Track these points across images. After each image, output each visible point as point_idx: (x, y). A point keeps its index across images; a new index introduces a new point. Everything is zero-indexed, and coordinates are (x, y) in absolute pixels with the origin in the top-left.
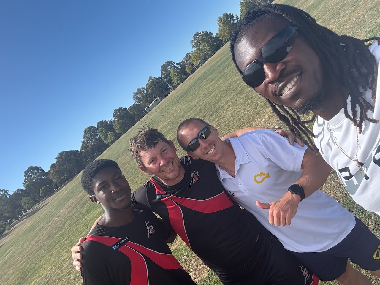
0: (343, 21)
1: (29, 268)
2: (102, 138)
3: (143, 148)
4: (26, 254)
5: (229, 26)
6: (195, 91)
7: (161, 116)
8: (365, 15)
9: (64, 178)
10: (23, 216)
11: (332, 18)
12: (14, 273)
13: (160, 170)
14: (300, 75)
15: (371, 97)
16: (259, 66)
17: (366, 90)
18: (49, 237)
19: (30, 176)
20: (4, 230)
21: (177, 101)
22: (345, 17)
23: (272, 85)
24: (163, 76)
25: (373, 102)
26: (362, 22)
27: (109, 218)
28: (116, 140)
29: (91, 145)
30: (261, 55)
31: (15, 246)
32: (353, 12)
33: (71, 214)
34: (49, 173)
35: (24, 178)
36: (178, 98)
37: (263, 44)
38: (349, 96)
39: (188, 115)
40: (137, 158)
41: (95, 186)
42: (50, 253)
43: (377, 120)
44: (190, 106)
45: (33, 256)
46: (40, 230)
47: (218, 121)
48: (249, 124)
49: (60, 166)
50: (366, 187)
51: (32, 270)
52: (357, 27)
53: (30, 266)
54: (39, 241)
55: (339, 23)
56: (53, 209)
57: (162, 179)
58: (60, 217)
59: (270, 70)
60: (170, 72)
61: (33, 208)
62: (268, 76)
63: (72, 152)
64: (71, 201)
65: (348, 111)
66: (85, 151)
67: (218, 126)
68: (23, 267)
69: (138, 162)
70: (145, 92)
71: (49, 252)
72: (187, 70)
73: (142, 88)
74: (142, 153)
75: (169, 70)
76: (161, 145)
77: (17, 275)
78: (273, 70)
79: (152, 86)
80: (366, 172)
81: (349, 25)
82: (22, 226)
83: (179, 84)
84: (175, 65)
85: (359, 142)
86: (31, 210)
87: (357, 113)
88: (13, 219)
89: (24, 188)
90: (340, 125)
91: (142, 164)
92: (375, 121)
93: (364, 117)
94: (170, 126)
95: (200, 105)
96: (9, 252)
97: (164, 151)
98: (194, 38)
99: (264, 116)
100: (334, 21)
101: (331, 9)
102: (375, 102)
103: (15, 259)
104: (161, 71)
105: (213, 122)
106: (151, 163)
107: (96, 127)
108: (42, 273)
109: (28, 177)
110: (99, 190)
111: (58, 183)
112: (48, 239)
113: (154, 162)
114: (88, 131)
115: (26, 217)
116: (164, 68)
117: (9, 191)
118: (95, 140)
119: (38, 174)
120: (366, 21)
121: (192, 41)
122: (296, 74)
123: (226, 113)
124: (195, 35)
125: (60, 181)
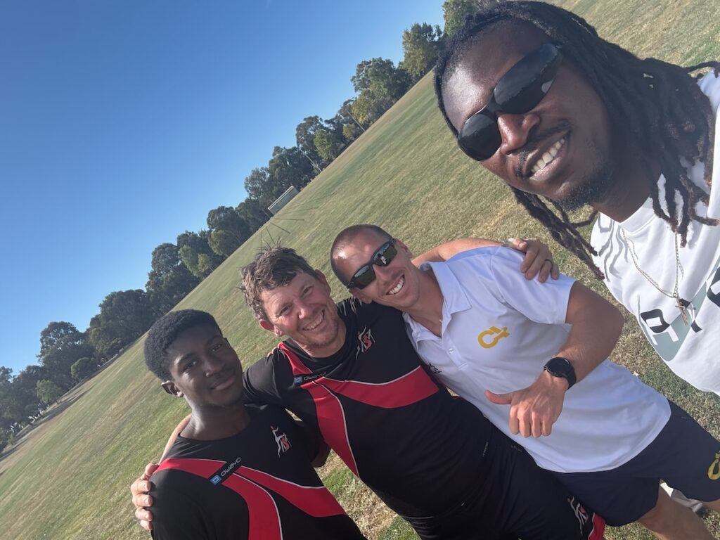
0: (640, 34)
1: (53, 516)
2: (188, 265)
3: (267, 285)
4: (48, 490)
5: (423, 48)
6: (363, 172)
7: (298, 221)
8: (680, 21)
9: (117, 343)
10: (40, 418)
11: (618, 29)
12: (24, 526)
13: (299, 327)
14: (567, 137)
15: (703, 176)
16: (489, 121)
17: (694, 165)
18: (91, 456)
19: (51, 342)
20: (5, 445)
21: (328, 192)
22: (642, 27)
23: (514, 157)
24: (301, 146)
25: (707, 186)
26: (675, 36)
27: (202, 424)
28: (214, 268)
29: (166, 279)
30: (493, 99)
31: (26, 475)
32: (658, 16)
33: (131, 411)
34: (88, 334)
35: (41, 345)
36: (330, 186)
37: (497, 78)
38: (662, 176)
39: (350, 218)
40: (254, 304)
41: (173, 364)
42: (94, 487)
43: (715, 220)
44: (354, 200)
45: (60, 491)
46: (73, 443)
47: (407, 227)
48: (465, 233)
49: (108, 320)
50: (695, 346)
51: (59, 519)
52: (667, 45)
53: (55, 511)
54: (71, 464)
55: (631, 39)
56: (96, 402)
57: (304, 344)
58: (110, 418)
59: (510, 128)
60: (314, 137)
61: (59, 402)
62: (507, 140)
63: (130, 293)
64: (131, 387)
65: (661, 203)
66: (156, 290)
67: (408, 239)
68: (43, 514)
69: (258, 312)
70: (268, 175)
71: (91, 484)
72: (346, 132)
73: (262, 168)
74: (265, 295)
75: (312, 133)
76: (301, 279)
77: (30, 531)
78: (516, 127)
79: (280, 165)
80: (695, 317)
81: (650, 42)
82: (38, 436)
83: (330, 160)
84: (323, 123)
85: (681, 261)
86: (55, 405)
87: (677, 207)
88: (20, 423)
89: (40, 365)
90: (643, 230)
91: (265, 317)
92: (711, 222)
93: (690, 215)
94: (315, 240)
95: (373, 199)
96: (15, 486)
97: (307, 290)
98: (359, 71)
99: (493, 216)
100: (623, 34)
101: (615, 12)
102: (710, 186)
103: (26, 499)
104: (298, 135)
105: (397, 231)
106: (281, 313)
107: (175, 243)
108: (78, 525)
109: (47, 343)
110: (181, 372)
111: (105, 352)
112: (88, 460)
113: (287, 312)
114: (161, 253)
115: (44, 419)
116: (302, 129)
117: (11, 370)
118: (174, 269)
119: (67, 337)
120: (682, 34)
121: (354, 77)
122: (559, 135)
123: (423, 212)
124: (361, 66)
125: (109, 349)
